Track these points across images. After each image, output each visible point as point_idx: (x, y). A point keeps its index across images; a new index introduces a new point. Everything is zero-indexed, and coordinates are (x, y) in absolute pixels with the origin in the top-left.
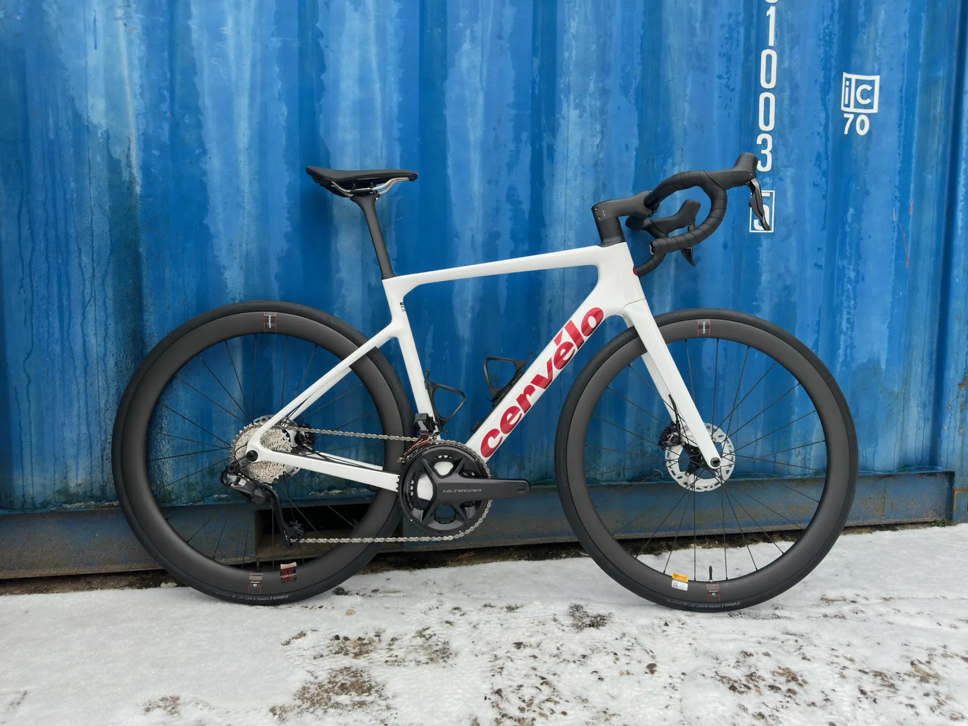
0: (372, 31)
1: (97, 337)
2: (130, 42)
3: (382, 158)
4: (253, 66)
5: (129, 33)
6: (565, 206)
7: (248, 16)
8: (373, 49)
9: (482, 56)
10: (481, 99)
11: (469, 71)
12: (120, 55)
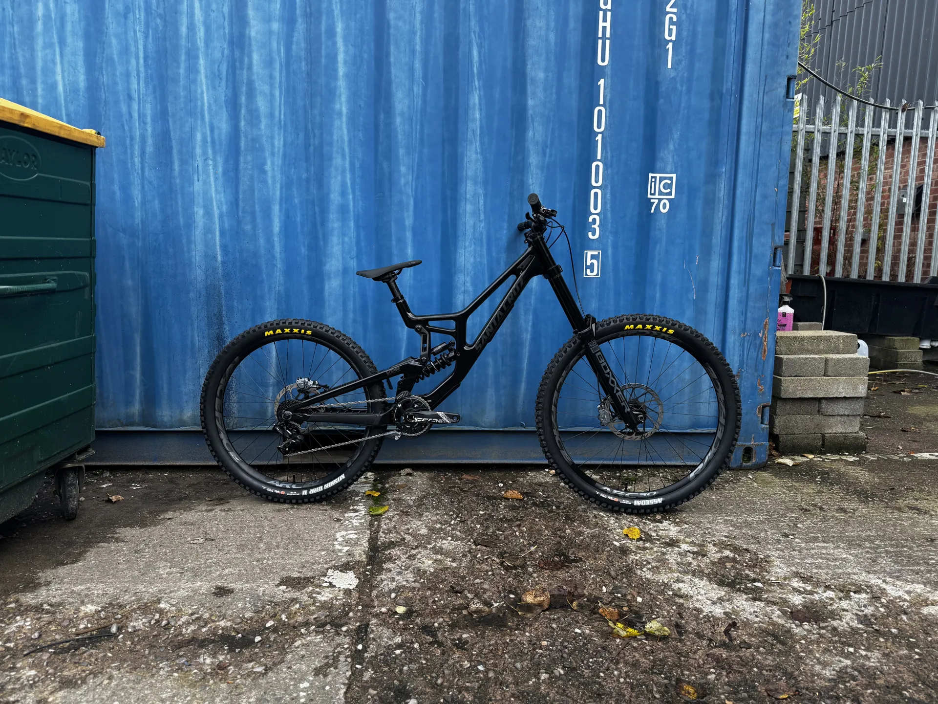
0: (347, 165)
1: (198, 337)
2: (216, 179)
4: (281, 188)
5: (215, 173)
7: (278, 161)
8: (348, 176)
10: (412, 202)
11: (405, 185)
12: (211, 185)
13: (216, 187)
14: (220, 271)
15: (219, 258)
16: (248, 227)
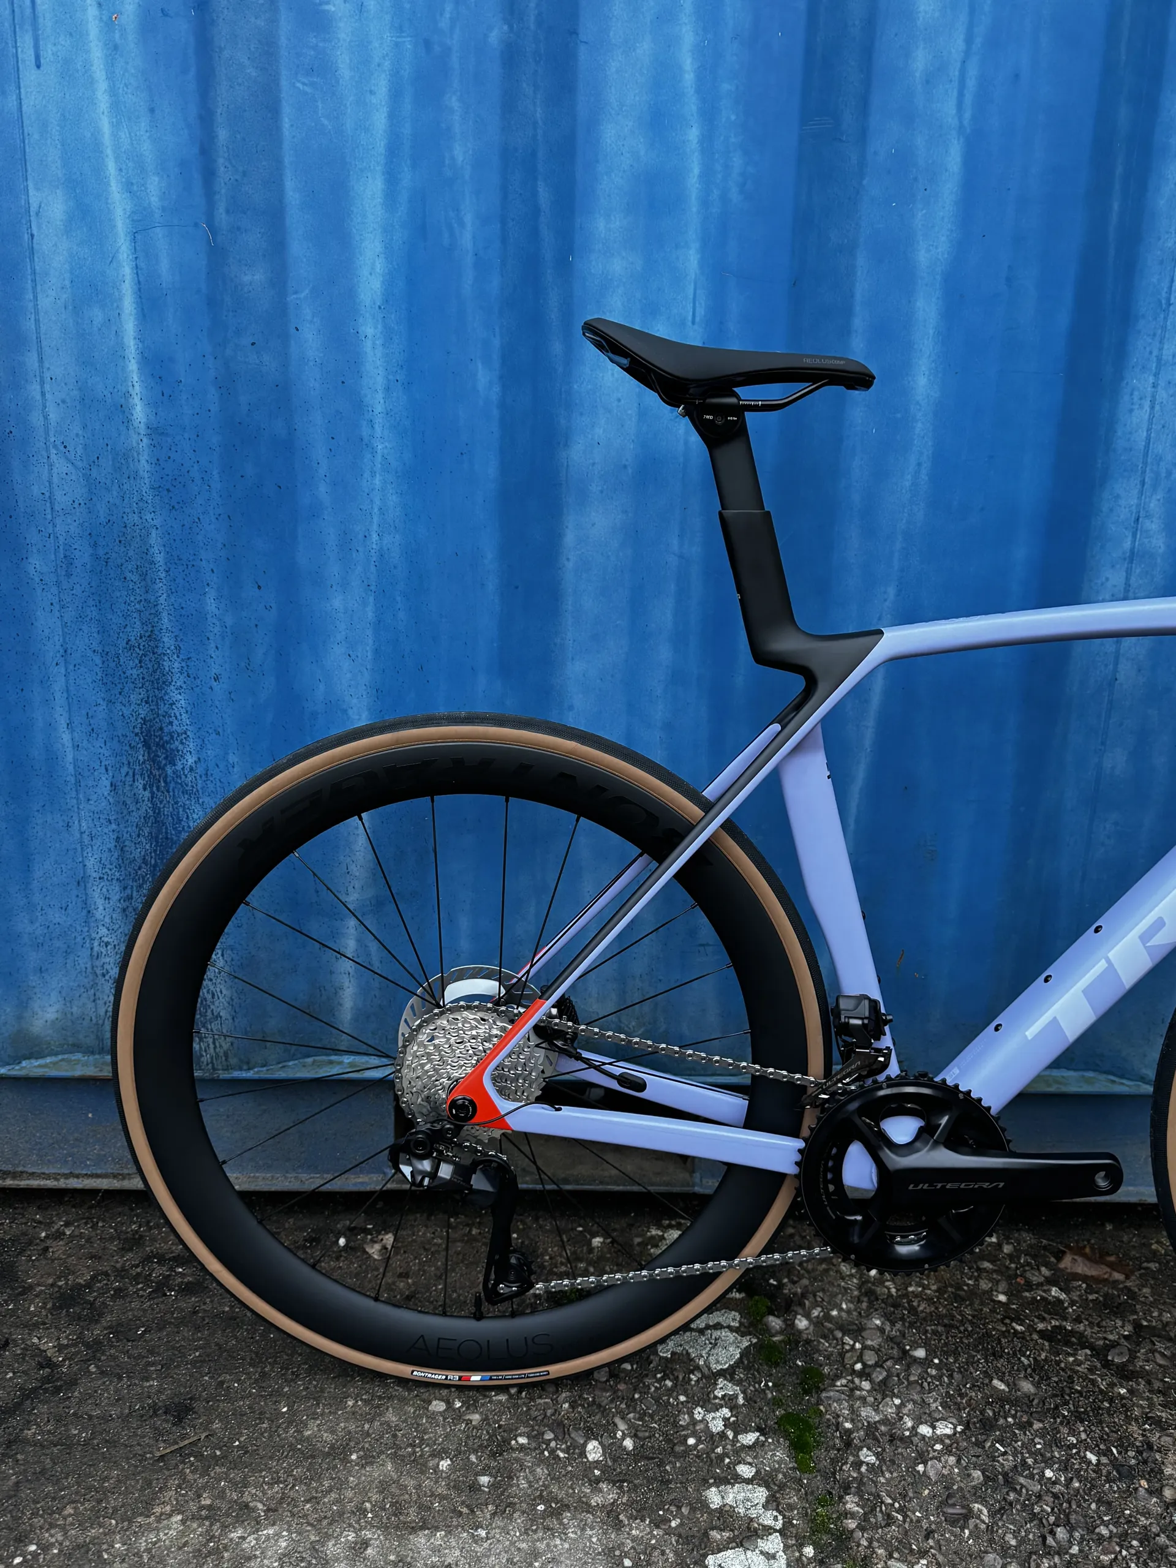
1: (72, 731)
2: (113, 50)
3: (693, 323)
4: (395, 95)
5: (109, 25)
6: (1149, 430)
8: (687, 35)
9: (969, 40)
10: (953, 158)
11: (929, 81)
12: (91, 82)
13: (113, 92)
14: (144, 464)
15: (139, 412)
16: (254, 278)
